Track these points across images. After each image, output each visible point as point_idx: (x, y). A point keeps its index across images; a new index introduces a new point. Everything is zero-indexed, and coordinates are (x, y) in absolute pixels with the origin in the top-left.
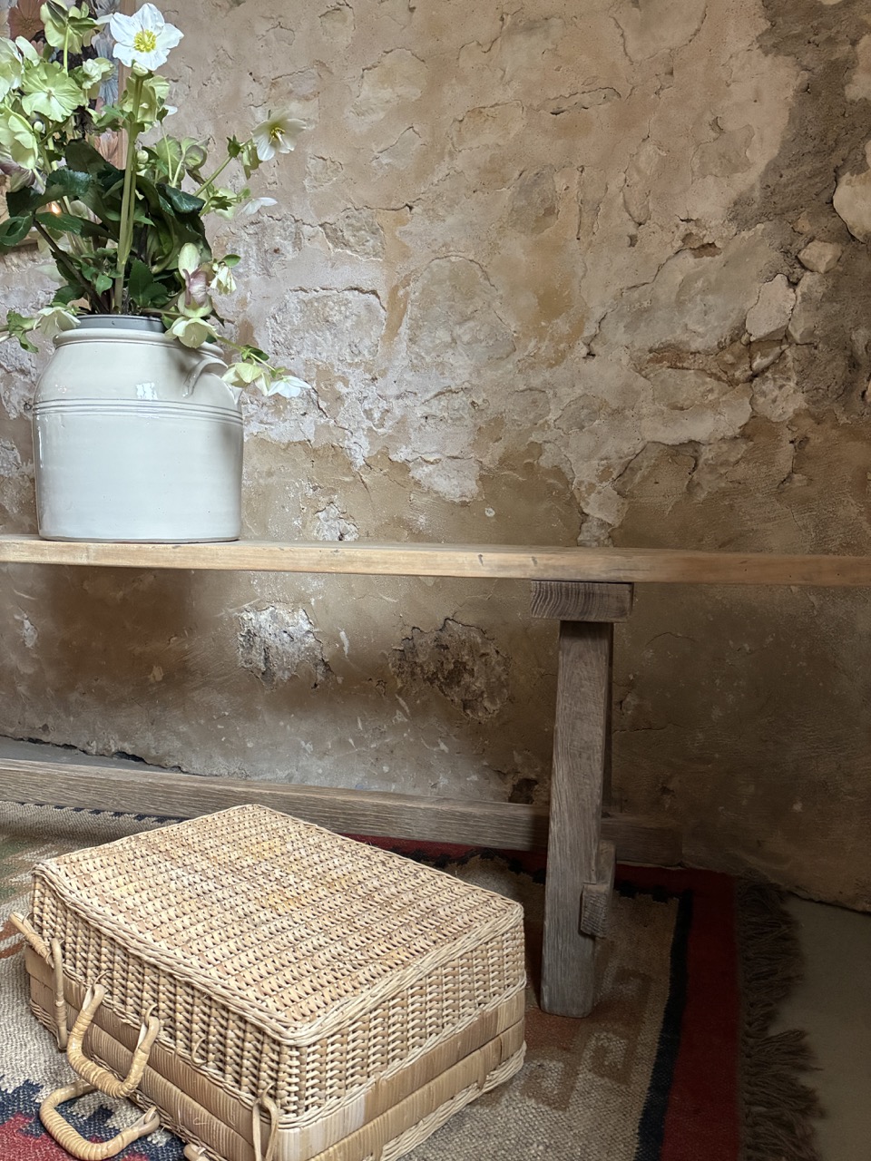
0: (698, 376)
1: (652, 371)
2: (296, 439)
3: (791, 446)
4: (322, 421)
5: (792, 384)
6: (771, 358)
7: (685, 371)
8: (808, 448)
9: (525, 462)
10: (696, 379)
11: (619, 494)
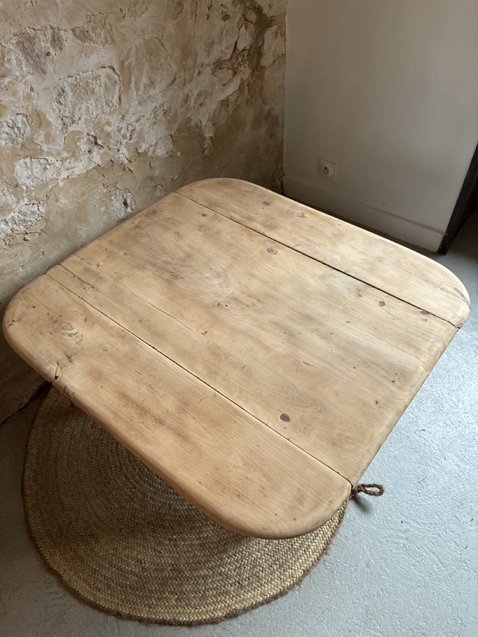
2: (91, 168)
3: (247, 87)
4: (103, 151)
6: (242, 57)
8: (250, 86)
9: (187, 127)
10: (227, 72)
11: (213, 125)
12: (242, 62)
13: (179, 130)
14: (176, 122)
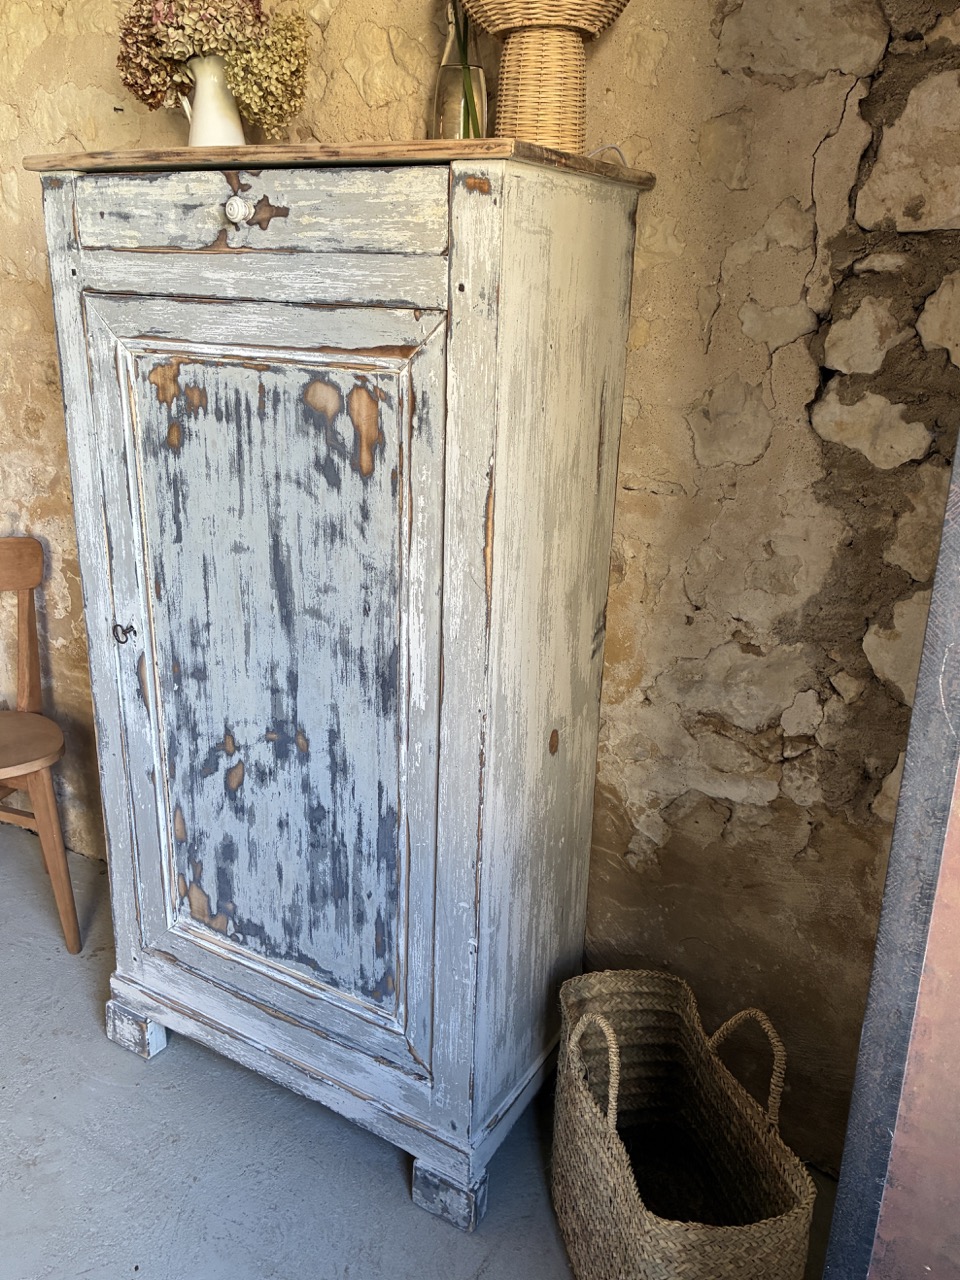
0: (738, 748)
1: (699, 732)
3: (809, 827)
5: (814, 779)
6: (799, 753)
7: (727, 740)
8: (822, 831)
11: (665, 821)
12: (802, 764)
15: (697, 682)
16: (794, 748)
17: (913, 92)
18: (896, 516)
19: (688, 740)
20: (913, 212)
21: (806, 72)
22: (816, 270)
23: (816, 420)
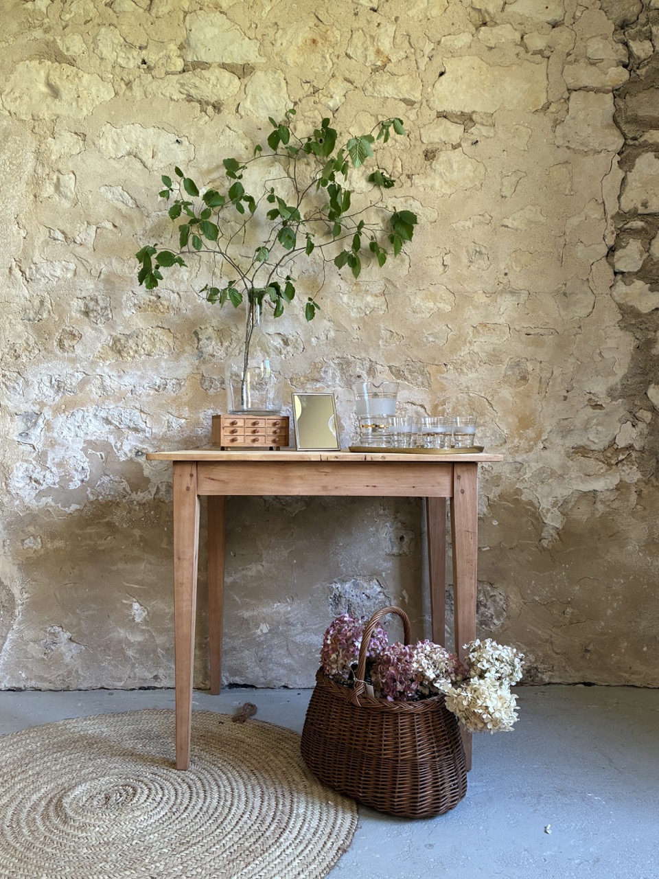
0: (595, 461)
1: (575, 458)
3: (636, 493)
5: (635, 467)
6: (625, 456)
7: (589, 459)
8: (642, 495)
9: (515, 498)
10: (594, 463)
11: (561, 513)
12: (627, 462)
13: (501, 496)
14: (497, 486)
15: (572, 430)
16: (623, 454)
17: (637, 160)
18: (655, 331)
19: (570, 463)
20: (645, 205)
21: (592, 149)
22: (609, 227)
23: (614, 293)
